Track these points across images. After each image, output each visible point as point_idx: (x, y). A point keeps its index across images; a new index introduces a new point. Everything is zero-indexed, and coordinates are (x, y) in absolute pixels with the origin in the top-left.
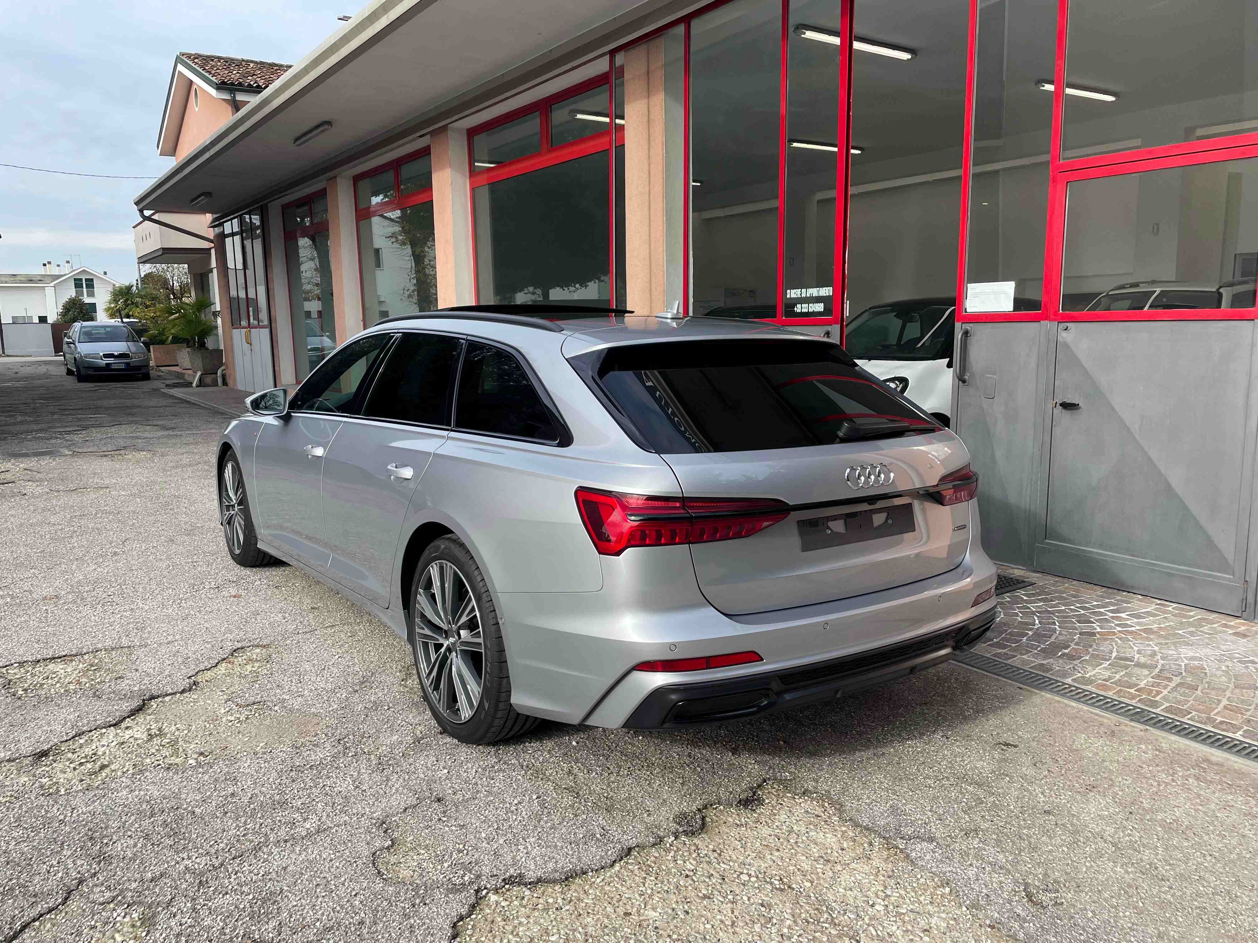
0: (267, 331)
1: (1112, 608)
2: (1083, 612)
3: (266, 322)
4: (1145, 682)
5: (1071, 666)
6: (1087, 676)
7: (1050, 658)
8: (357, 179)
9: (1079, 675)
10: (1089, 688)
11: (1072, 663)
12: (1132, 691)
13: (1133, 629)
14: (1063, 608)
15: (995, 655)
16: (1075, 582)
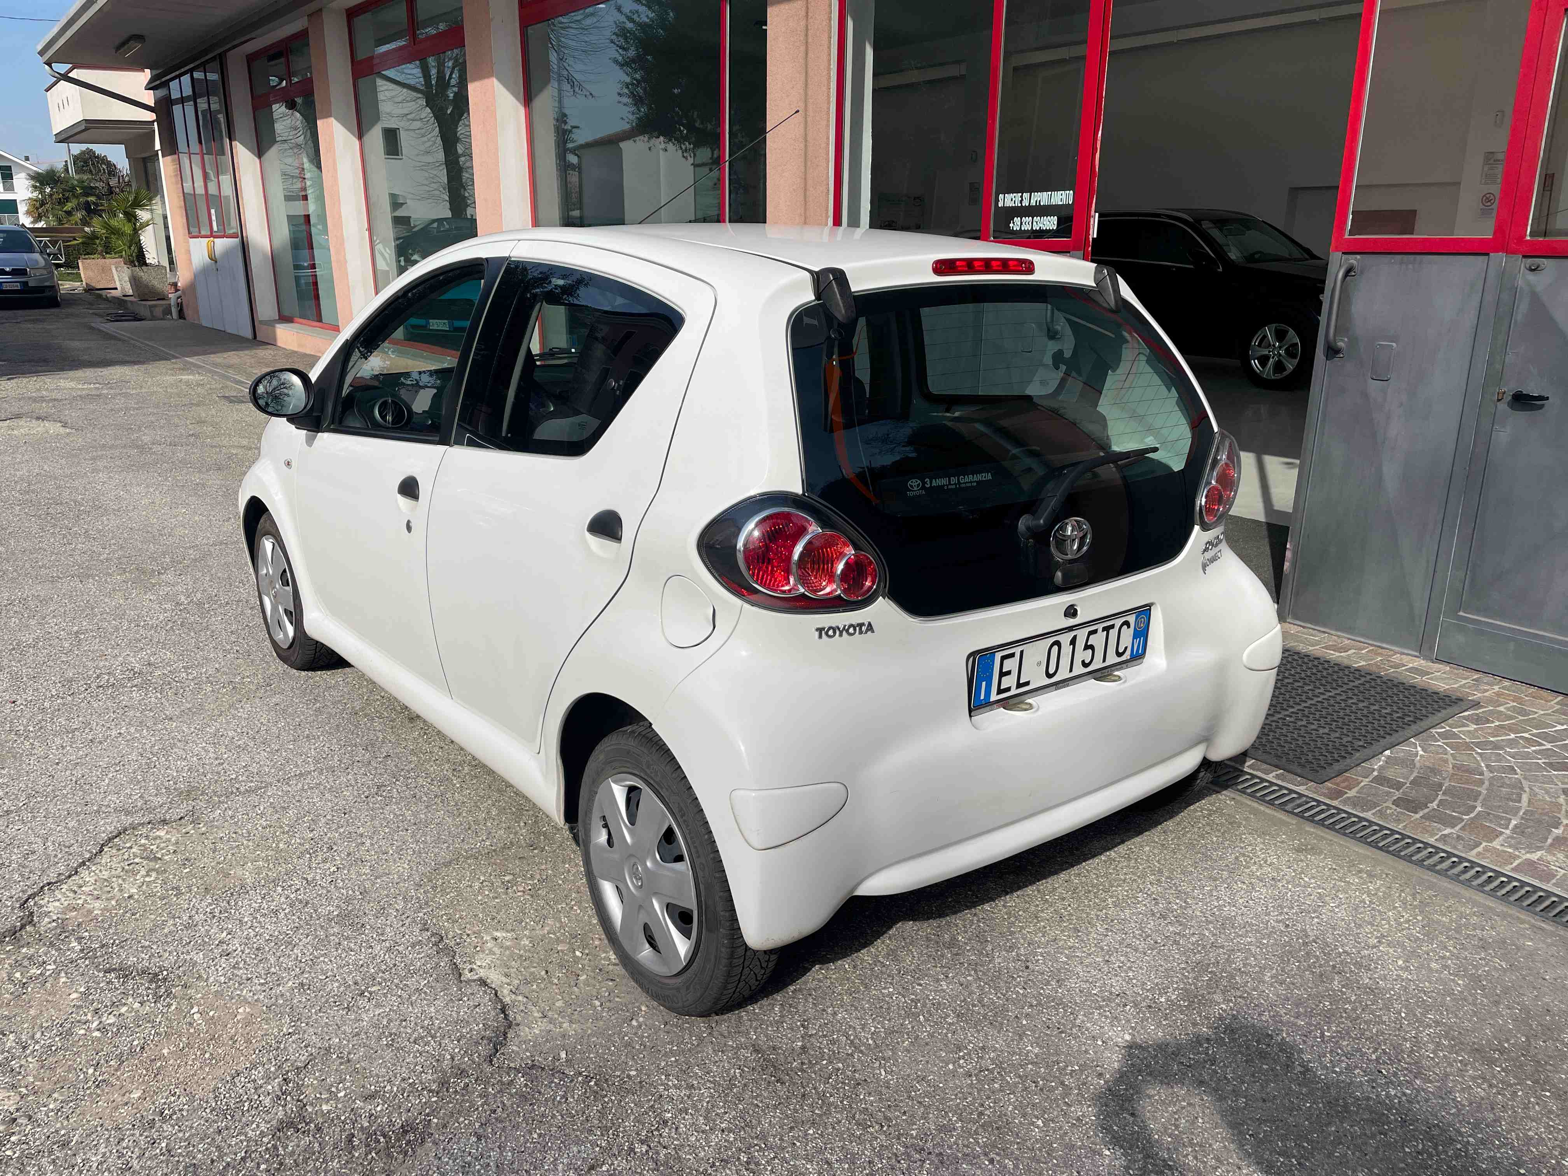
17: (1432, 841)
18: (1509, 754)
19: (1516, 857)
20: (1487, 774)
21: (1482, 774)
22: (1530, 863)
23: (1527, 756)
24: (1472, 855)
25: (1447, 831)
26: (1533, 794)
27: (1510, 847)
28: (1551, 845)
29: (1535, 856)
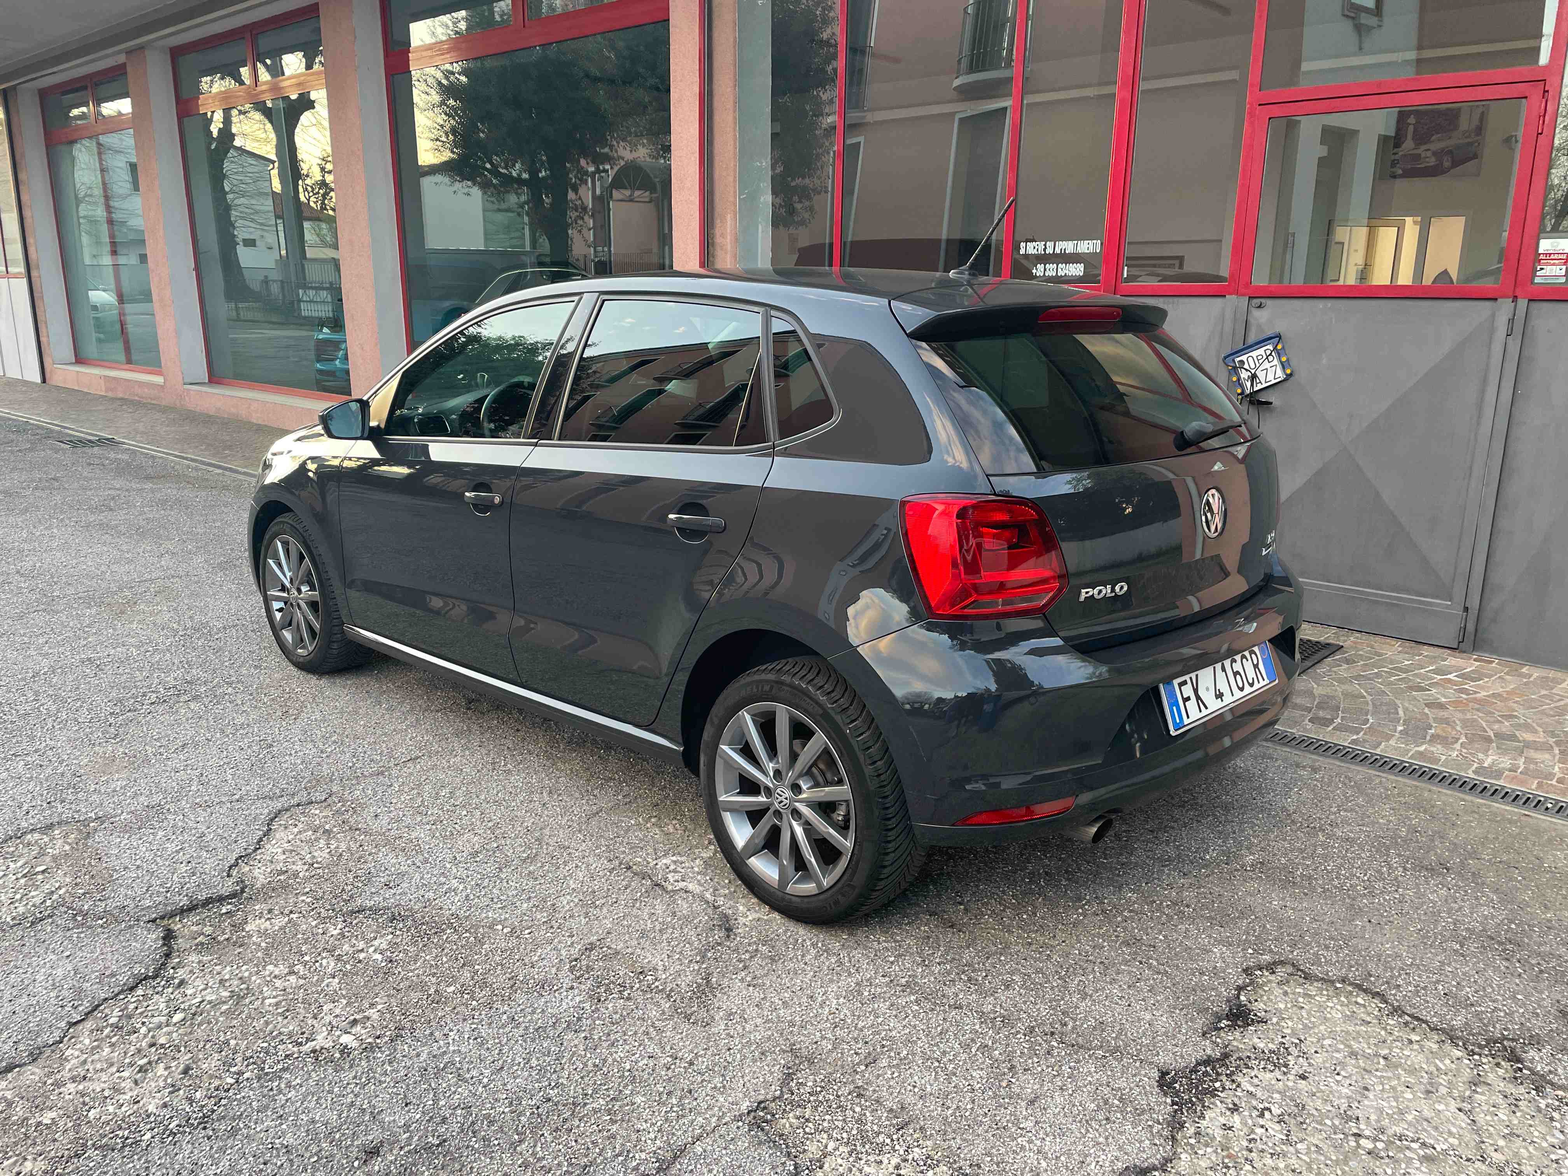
0: (24, 281)
1: (1431, 668)
2: (1404, 675)
3: (22, 269)
4: (1557, 769)
5: (1456, 753)
6: (1486, 765)
7: (1422, 744)
8: (176, 53)
9: (1476, 765)
10: (1501, 782)
11: (1454, 749)
12: (1554, 782)
13: (1478, 695)
14: (1376, 671)
15: (1354, 742)
16: (1358, 635)
17: (1346, 744)
18: (1378, 682)
19: (1409, 751)
20: (1369, 698)
21: (1364, 697)
22: (1421, 753)
23: (1391, 683)
24: (1378, 751)
25: (1355, 737)
26: (1406, 710)
27: (1402, 743)
28: (1430, 740)
29: (1422, 748)
